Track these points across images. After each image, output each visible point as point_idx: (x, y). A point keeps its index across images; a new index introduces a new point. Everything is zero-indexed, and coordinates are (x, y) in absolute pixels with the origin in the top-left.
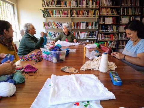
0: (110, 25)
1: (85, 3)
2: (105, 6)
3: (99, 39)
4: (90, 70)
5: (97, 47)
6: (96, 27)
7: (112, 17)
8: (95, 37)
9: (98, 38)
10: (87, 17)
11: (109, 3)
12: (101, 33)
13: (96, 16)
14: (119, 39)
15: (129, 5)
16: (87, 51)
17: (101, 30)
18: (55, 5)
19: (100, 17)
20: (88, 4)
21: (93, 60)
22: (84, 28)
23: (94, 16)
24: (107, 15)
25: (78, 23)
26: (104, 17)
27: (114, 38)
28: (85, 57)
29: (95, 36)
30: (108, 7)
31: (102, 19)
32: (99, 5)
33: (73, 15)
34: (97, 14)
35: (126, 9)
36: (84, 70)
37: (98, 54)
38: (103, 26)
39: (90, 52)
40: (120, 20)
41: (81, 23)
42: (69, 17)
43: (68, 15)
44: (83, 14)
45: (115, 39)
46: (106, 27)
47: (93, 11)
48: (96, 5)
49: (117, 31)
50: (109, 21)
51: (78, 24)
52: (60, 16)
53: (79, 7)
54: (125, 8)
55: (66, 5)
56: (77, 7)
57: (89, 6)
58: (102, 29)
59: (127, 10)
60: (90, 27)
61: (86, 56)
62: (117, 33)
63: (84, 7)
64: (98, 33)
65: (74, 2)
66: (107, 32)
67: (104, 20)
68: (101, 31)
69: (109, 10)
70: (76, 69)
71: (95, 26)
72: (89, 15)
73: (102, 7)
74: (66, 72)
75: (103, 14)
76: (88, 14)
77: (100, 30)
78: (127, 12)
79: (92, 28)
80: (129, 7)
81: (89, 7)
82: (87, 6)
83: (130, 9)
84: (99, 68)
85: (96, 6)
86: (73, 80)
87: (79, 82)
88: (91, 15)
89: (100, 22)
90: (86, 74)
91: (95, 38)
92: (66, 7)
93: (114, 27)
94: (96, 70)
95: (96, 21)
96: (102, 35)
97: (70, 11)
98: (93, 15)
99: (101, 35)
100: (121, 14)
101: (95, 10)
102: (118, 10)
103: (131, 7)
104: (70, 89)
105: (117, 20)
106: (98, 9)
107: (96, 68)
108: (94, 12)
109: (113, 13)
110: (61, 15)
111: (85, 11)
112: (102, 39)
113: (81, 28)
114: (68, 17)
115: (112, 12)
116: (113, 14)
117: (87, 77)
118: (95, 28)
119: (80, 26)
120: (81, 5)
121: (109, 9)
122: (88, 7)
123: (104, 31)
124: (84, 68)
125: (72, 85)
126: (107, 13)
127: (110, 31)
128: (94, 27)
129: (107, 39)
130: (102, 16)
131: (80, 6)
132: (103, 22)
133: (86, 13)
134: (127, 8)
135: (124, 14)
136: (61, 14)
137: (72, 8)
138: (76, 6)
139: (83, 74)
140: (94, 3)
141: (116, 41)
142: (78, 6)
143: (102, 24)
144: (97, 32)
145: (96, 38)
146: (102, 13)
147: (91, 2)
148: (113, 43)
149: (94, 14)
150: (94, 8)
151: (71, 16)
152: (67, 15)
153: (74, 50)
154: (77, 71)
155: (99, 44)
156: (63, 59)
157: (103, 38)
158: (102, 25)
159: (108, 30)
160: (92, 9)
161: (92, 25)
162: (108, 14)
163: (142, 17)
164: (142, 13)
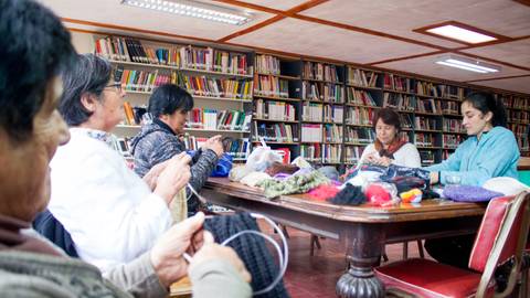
0: (279, 123)
10: (222, 96)
11: (274, 67)
13: (245, 96)
17: (259, 135)
18: (127, 56)
19: (255, 99)
20: (216, 62)
22: (214, 128)
23: (239, 95)
24: (272, 95)
25: (196, 113)
26: (267, 101)
31: (260, 105)
34: (246, 91)
35: (313, 87)
38: (264, 126)
41: (206, 114)
46: (269, 127)
47: (237, 83)
48: (238, 66)
49: (296, 139)
51: (197, 116)
54: (311, 83)
57: (219, 67)
58: (261, 132)
60: (232, 127)
62: (296, 146)
63: (207, 70)
66: (273, 141)
67: (266, 110)
72: (228, 94)
73: (259, 75)
75: (263, 92)
76: (221, 90)
77: (257, 137)
81: (221, 71)
82: (215, 67)
85: (240, 70)
88: (231, 94)
89: (255, 113)
91: (245, 156)
93: (288, 129)
95: (242, 110)
98: (236, 94)
100: (304, 97)
101: (242, 81)
106: (249, 80)
108: (240, 85)
119: (202, 122)
122: (217, 70)
123: (266, 138)
126: (272, 89)
127: (279, 140)
130: (259, 98)
132: (265, 115)
133: (215, 85)
143: (260, 118)
146: (260, 89)
147: (225, 58)
149: (239, 91)
150: (235, 74)
158: (260, 122)
159: (275, 136)
160: (234, 79)
162: (274, 93)
163: (347, 108)
164: (345, 99)
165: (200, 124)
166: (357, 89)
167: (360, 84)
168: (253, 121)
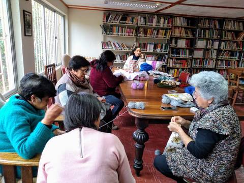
0: (183, 49)
1: (155, 20)
2: (179, 25)
3: (168, 65)
6: (166, 50)
7: (186, 39)
9: (167, 64)
10: (157, 37)
11: (184, 23)
12: (171, 58)
13: (167, 37)
14: (192, 67)
15: (207, 26)
18: (118, 21)
19: (172, 38)
20: (158, 22)
22: (152, 51)
25: (144, 44)
26: (177, 39)
27: (186, 65)
29: (164, 61)
30: (182, 27)
31: (174, 41)
32: (172, 24)
33: (140, 35)
34: (168, 35)
35: (203, 31)
38: (175, 50)
40: (195, 43)
41: (149, 45)
43: (132, 33)
44: (152, 33)
45: (188, 66)
46: (177, 51)
47: (164, 31)
48: (168, 23)
49: (191, 56)
50: (182, 44)
51: (145, 46)
52: (123, 34)
54: (202, 29)
55: (132, 21)
57: (159, 24)
58: (173, 53)
60: (158, 50)
62: (190, 59)
63: (154, 26)
64: (168, 58)
65: (142, 19)
66: (178, 57)
67: (176, 43)
72: (159, 36)
73: (174, 27)
75: (175, 35)
76: (157, 34)
77: (171, 55)
78: (203, 34)
79: (162, 51)
80: (207, 29)
81: (160, 26)
83: (207, 31)
85: (168, 25)
88: (161, 36)
89: (171, 45)
92: (133, 24)
95: (167, 43)
96: (172, 60)
97: (136, 29)
98: (163, 36)
100: (197, 36)
101: (166, 30)
102: (193, 32)
103: (209, 29)
105: (191, 43)
106: (170, 29)
108: (166, 32)
110: (125, 34)
111: (154, 31)
112: (172, 66)
113: (148, 51)
114: (132, 36)
115: (186, 33)
116: (188, 35)
119: (147, 48)
120: (150, 22)
121: (183, 29)
122: (158, 26)
123: (175, 55)
126: (180, 33)
127: (182, 56)
128: (164, 50)
129: (178, 66)
130: (173, 37)
131: (149, 24)
132: (175, 45)
133: (156, 32)
134: (205, 29)
135: (201, 37)
136: (124, 32)
137: (139, 26)
138: (144, 23)
140: (166, 21)
141: (189, 69)
142: (147, 24)
143: (173, 47)
144: (167, 56)
145: (164, 64)
146: (174, 33)
147: (162, 20)
148: (184, 70)
149: (165, 35)
150: (165, 27)
158: (173, 49)
159: (179, 54)
160: (162, 29)
161: (162, 48)
162: (181, 35)
164: (221, 37)
165: (145, 49)
166: (229, 31)
168: (170, 48)
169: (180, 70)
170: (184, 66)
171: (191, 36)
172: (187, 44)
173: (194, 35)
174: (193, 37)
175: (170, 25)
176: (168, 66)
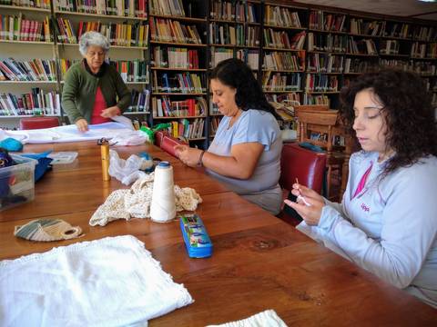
0: (183, 72)
2: (166, 14)
3: (154, 113)
4: (122, 220)
5: (148, 139)
6: (143, 77)
7: (189, 48)
8: (141, 107)
9: (151, 110)
10: (113, 44)
11: (176, 8)
12: (159, 97)
13: (141, 43)
14: (211, 114)
15: (230, 17)
16: (114, 158)
17: (159, 85)
19: (152, 46)
20: (110, 3)
21: (133, 187)
23: (134, 42)
24: (174, 41)
26: (165, 48)
27: (197, 112)
28: (106, 178)
29: (143, 105)
30: (173, 20)
31: (158, 53)
32: (147, 11)
33: (64, 37)
34: (141, 38)
35: (222, 28)
36: (102, 223)
37: (149, 163)
38: (165, 76)
39: (123, 160)
40: (210, 58)
42: (48, 42)
43: (43, 34)
45: (201, 113)
46: (172, 77)
47: (130, 28)
48: (137, 8)
49: (205, 90)
50: (179, 60)
52: (11, 35)
53: (83, 11)
54: (219, 24)
56: (75, 9)
57: (114, 10)
58: (161, 83)
59: (224, 32)
61: (112, 174)
62: (204, 97)
63: (99, 14)
64: (152, 96)
66: (176, 92)
67: (165, 58)
68: (160, 91)
69: (178, 27)
70: (73, 225)
71: (140, 74)
72: (119, 40)
73: (155, 17)
74: (37, 242)
75: (160, 37)
76: (113, 36)
77: (157, 88)
78: (225, 37)
79: (132, 80)
80: (231, 24)
81: (116, 14)
82: (109, 9)
83: (232, 29)
84: (149, 210)
85: (137, 12)
86: (59, 268)
87: (80, 272)
88: (124, 40)
89: (152, 62)
90: (108, 238)
91: (142, 110)
92: (35, 6)
93: (196, 79)
94: (141, 217)
95: (143, 59)
96: (162, 101)
97: (50, 21)
98: (130, 41)
99: (159, 101)
100: (212, 42)
101: (136, 25)
102: (201, 30)
103: (234, 24)
104: (47, 302)
105: (200, 56)
106: (145, 23)
107: (140, 212)
108: (134, 29)
109: (190, 36)
110: (17, 34)
111: (103, 27)
112: (164, 115)
114: (44, 40)
115: (187, 35)
116: (190, 40)
117: (110, 247)
118: (139, 80)
120: (87, 4)
121: (178, 23)
122: (111, 13)
123: (169, 89)
124: (101, 216)
125: (54, 285)
126: (172, 35)
127: (185, 90)
128: (138, 77)
129: (178, 114)
130: (157, 45)
131: (85, 8)
132: (164, 64)
133: (108, 31)
134: (227, 25)
135: (220, 42)
136: (15, 29)
137: (57, 14)
138: (72, 6)
139: (95, 241)
141: (204, 119)
142: (79, 8)
143: (159, 68)
144: (148, 92)
145: (145, 112)
146: (157, 34)
148: (195, 123)
149: (133, 37)
150: (132, 17)
151: (55, 40)
152: (39, 36)
153: (70, 157)
154: (77, 230)
155: (154, 130)
156: (26, 195)
157: (166, 112)
158: (160, 72)
159: (179, 86)
160: (126, 22)
161: (131, 72)
162: (175, 38)
163: (263, 52)
164: (263, 43)
166: (276, 29)
167: (281, 24)
168: (152, 72)
169: (184, 122)
170: (193, 114)
171: (197, 41)
172: (191, 60)
173: (205, 39)
174: (203, 42)
175: (142, 12)
176: (154, 116)
